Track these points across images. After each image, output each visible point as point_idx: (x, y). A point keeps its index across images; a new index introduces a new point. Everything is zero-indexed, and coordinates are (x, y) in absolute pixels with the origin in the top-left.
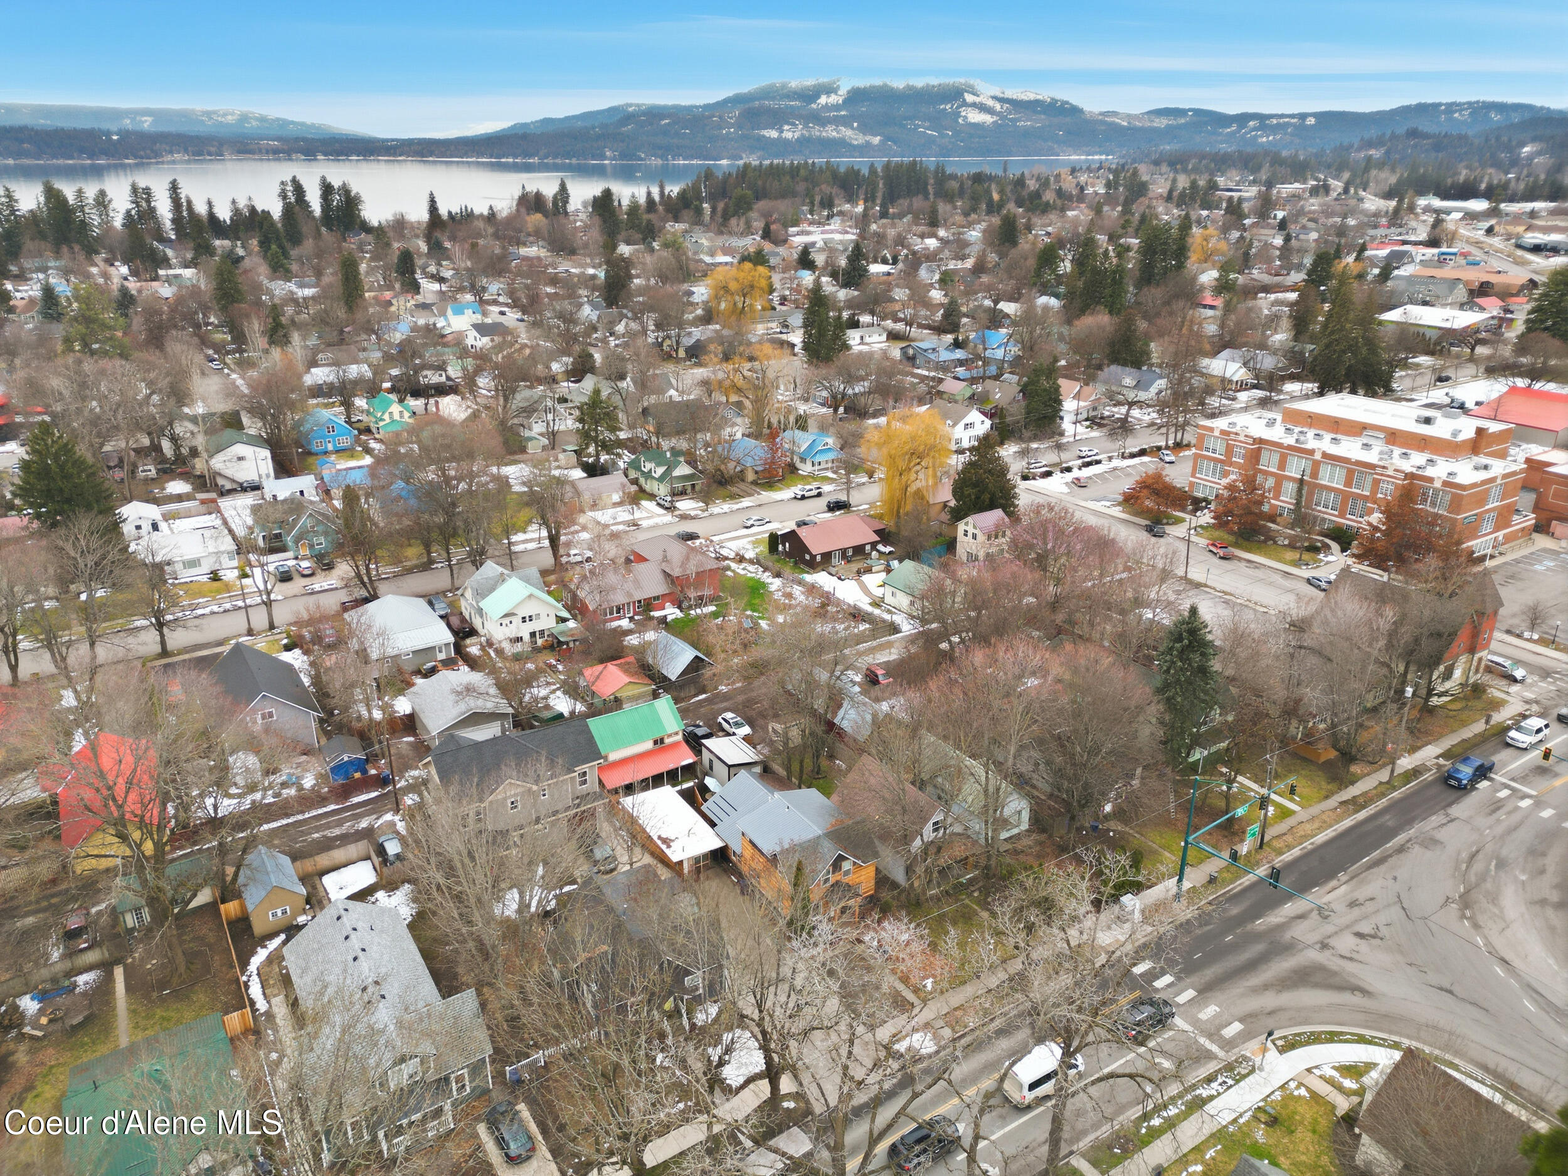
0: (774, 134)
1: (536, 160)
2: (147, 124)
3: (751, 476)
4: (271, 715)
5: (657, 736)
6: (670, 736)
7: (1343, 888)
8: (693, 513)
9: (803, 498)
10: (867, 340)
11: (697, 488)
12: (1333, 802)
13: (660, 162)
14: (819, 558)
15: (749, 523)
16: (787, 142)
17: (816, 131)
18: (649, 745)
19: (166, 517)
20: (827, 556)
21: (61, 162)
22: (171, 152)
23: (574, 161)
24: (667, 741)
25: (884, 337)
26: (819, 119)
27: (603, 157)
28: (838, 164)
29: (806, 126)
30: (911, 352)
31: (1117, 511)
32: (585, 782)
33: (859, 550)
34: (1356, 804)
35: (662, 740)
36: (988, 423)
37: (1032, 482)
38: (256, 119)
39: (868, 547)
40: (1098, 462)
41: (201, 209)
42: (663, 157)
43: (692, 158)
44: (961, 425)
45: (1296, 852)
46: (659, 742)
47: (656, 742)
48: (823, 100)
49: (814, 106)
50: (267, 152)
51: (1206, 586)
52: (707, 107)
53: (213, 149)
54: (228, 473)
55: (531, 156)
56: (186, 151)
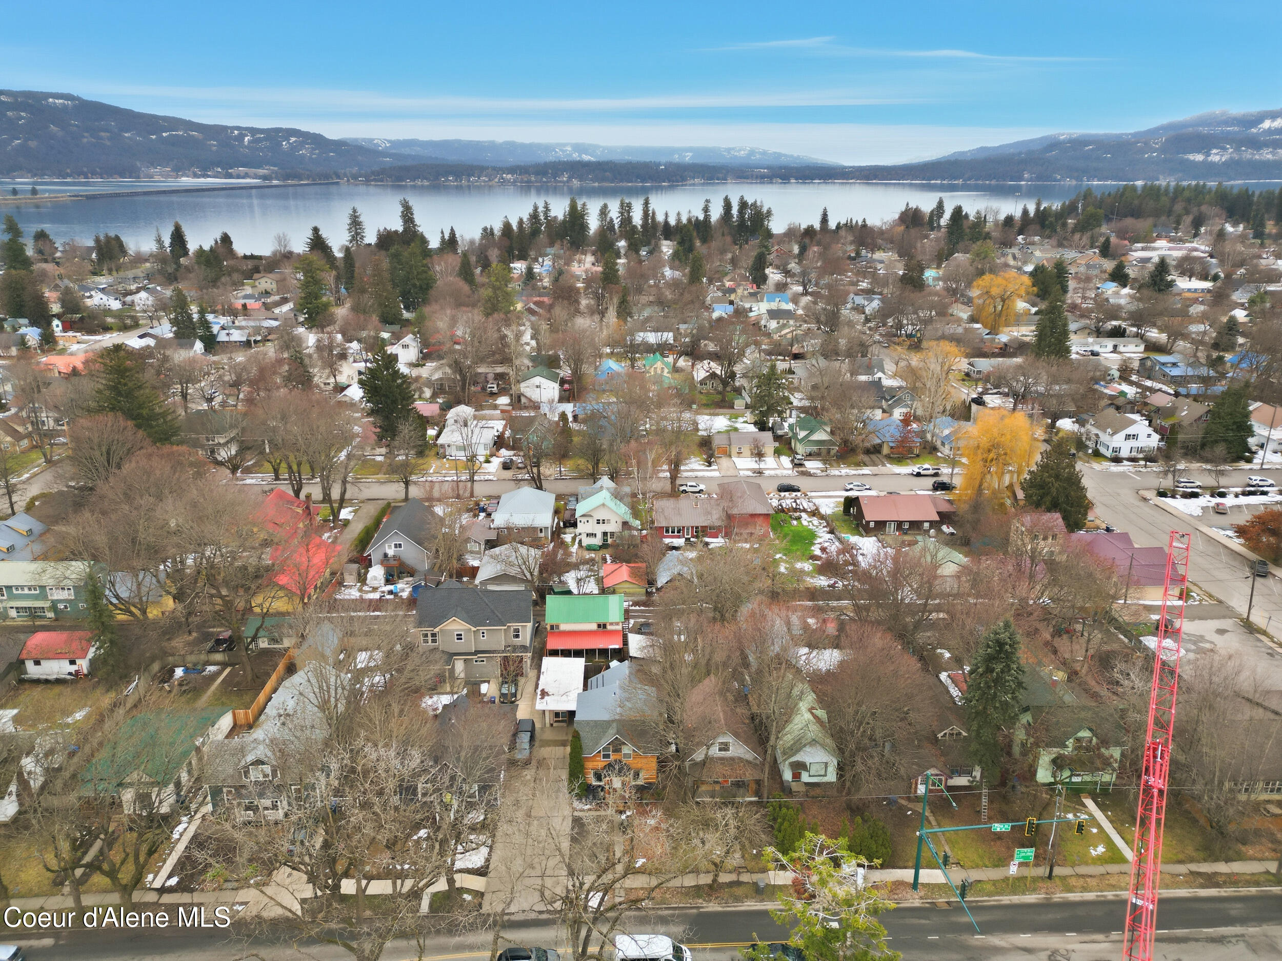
0: (1199, 157)
1: (960, 182)
2: (688, 158)
3: (886, 450)
4: (400, 545)
5: (602, 621)
6: (611, 624)
7: (1106, 944)
8: (812, 471)
9: (919, 475)
10: (1121, 348)
11: (832, 452)
12: (1182, 869)
13: (1074, 183)
14: (872, 525)
15: (849, 487)
16: (1213, 164)
17: (1248, 154)
18: (594, 627)
19: (475, 417)
20: (881, 525)
21: (624, 184)
22: (694, 178)
23: (993, 182)
24: (609, 627)
25: (1142, 348)
26: (1256, 143)
27: (1021, 178)
28: (1232, 187)
29: (1237, 149)
30: (1149, 363)
31: (1236, 544)
32: (517, 636)
33: (916, 525)
34: (1211, 880)
35: (605, 626)
36: (1156, 437)
37: (1169, 500)
38: (760, 153)
39: (926, 525)
40: (1264, 493)
41: (660, 218)
42: (1079, 179)
43: (1106, 179)
44: (1121, 435)
45: (1090, 896)
46: (601, 626)
47: (599, 626)
48: (1267, 124)
49: (1254, 130)
50: (757, 178)
51: (1264, 633)
52: (1135, 135)
53: (720, 176)
54: (528, 395)
55: (956, 178)
56: (703, 177)
